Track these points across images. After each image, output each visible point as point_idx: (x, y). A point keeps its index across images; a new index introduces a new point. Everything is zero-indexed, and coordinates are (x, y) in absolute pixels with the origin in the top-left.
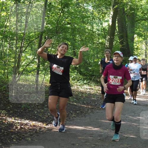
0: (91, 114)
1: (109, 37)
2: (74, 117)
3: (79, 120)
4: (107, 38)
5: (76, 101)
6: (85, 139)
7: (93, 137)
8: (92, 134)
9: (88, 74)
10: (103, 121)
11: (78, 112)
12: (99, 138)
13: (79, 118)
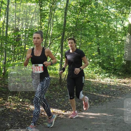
0: (108, 103)
1: (129, 34)
2: (92, 105)
3: (96, 108)
4: (128, 35)
5: (96, 91)
6: (99, 125)
7: (106, 122)
8: (106, 120)
9: (111, 69)
10: (119, 109)
11: (96, 101)
12: (112, 124)
13: (96, 106)
